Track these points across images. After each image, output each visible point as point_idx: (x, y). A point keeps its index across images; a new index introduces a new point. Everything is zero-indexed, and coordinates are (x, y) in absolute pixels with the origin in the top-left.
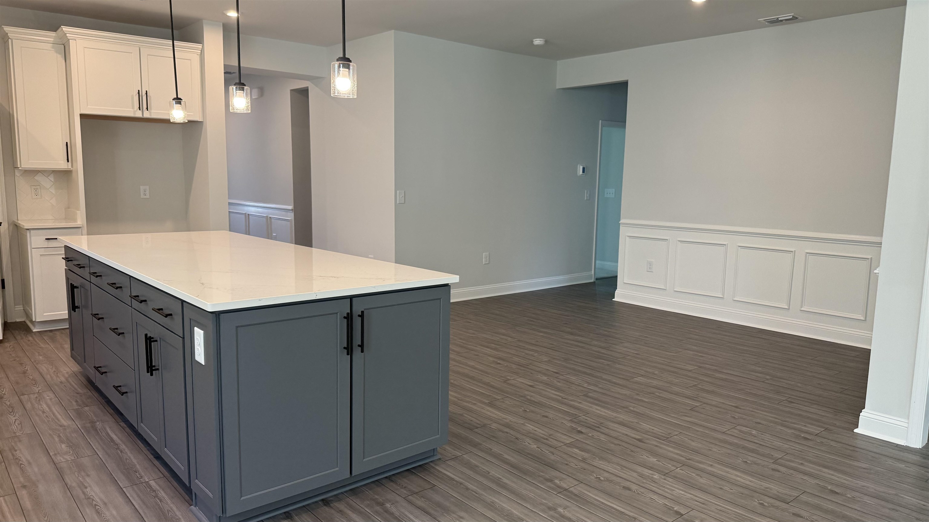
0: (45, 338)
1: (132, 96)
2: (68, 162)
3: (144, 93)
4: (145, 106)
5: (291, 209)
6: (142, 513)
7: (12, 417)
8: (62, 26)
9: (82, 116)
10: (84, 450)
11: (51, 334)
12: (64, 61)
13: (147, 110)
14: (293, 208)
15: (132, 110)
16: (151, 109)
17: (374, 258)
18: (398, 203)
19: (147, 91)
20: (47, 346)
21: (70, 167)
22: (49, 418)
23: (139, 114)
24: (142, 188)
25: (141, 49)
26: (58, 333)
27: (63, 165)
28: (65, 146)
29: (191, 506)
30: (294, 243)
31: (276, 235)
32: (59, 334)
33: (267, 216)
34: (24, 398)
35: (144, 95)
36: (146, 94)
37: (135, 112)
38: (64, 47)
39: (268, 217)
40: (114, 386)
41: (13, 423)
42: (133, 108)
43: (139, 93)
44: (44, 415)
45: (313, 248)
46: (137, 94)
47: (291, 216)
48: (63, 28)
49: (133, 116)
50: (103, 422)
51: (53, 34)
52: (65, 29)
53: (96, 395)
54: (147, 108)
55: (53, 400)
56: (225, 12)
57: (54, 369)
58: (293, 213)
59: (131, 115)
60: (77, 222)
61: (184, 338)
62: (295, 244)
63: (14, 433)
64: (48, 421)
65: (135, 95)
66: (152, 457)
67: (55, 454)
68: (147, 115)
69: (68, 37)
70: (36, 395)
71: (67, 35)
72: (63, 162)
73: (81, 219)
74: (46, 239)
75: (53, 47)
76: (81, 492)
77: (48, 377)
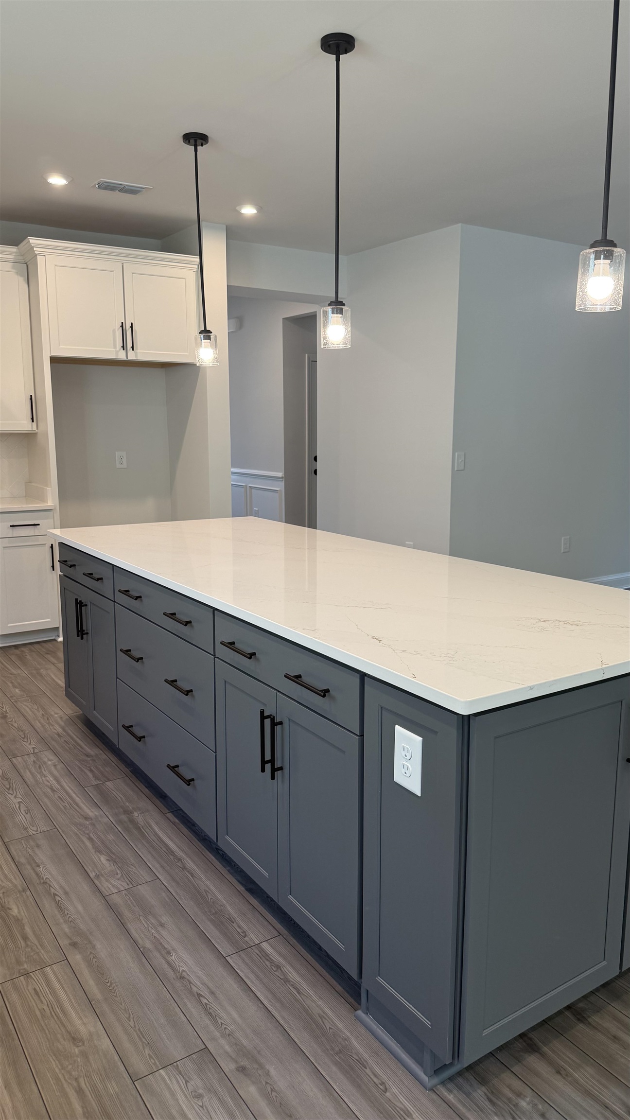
0: (13, 658)
1: (114, 331)
2: (33, 421)
3: (128, 326)
4: (129, 344)
5: (281, 476)
6: (279, 1018)
7: (12, 797)
8: (29, 237)
9: (54, 360)
10: (136, 868)
11: (17, 652)
12: (27, 285)
13: (133, 350)
14: (283, 476)
15: (114, 350)
16: (137, 349)
17: (415, 547)
18: (456, 469)
19: (132, 323)
20: (19, 671)
21: (35, 428)
22: (64, 802)
23: (122, 356)
24: (118, 454)
25: (124, 265)
26: (25, 650)
27: (24, 425)
28: (30, 401)
29: (356, 1011)
30: (284, 520)
31: (258, 510)
32: (27, 652)
33: (246, 486)
34: (18, 761)
35: (128, 329)
36: (132, 327)
37: (117, 352)
38: (27, 266)
39: (248, 487)
40: (168, 766)
41: (18, 808)
42: (115, 347)
43: (122, 326)
44: (56, 796)
45: (317, 530)
46: (119, 328)
47: (280, 487)
48: (30, 240)
49: (115, 358)
50: (143, 813)
51: (13, 249)
52: (33, 241)
53: (114, 759)
54: (133, 347)
55: (59, 767)
56: (237, 208)
57: (41, 712)
58: (284, 481)
59: (112, 356)
60: (47, 503)
61: (362, 735)
62: (285, 523)
63: (26, 829)
64: (65, 807)
65: (117, 329)
66: (243, 889)
67: (97, 876)
68: (132, 356)
69: (36, 252)
70: (32, 758)
71: (35, 249)
72: (25, 422)
73: (51, 500)
74: (11, 526)
75: (13, 267)
76: (163, 961)
77: (38, 725)
